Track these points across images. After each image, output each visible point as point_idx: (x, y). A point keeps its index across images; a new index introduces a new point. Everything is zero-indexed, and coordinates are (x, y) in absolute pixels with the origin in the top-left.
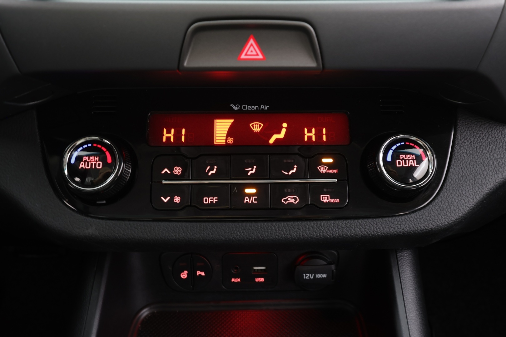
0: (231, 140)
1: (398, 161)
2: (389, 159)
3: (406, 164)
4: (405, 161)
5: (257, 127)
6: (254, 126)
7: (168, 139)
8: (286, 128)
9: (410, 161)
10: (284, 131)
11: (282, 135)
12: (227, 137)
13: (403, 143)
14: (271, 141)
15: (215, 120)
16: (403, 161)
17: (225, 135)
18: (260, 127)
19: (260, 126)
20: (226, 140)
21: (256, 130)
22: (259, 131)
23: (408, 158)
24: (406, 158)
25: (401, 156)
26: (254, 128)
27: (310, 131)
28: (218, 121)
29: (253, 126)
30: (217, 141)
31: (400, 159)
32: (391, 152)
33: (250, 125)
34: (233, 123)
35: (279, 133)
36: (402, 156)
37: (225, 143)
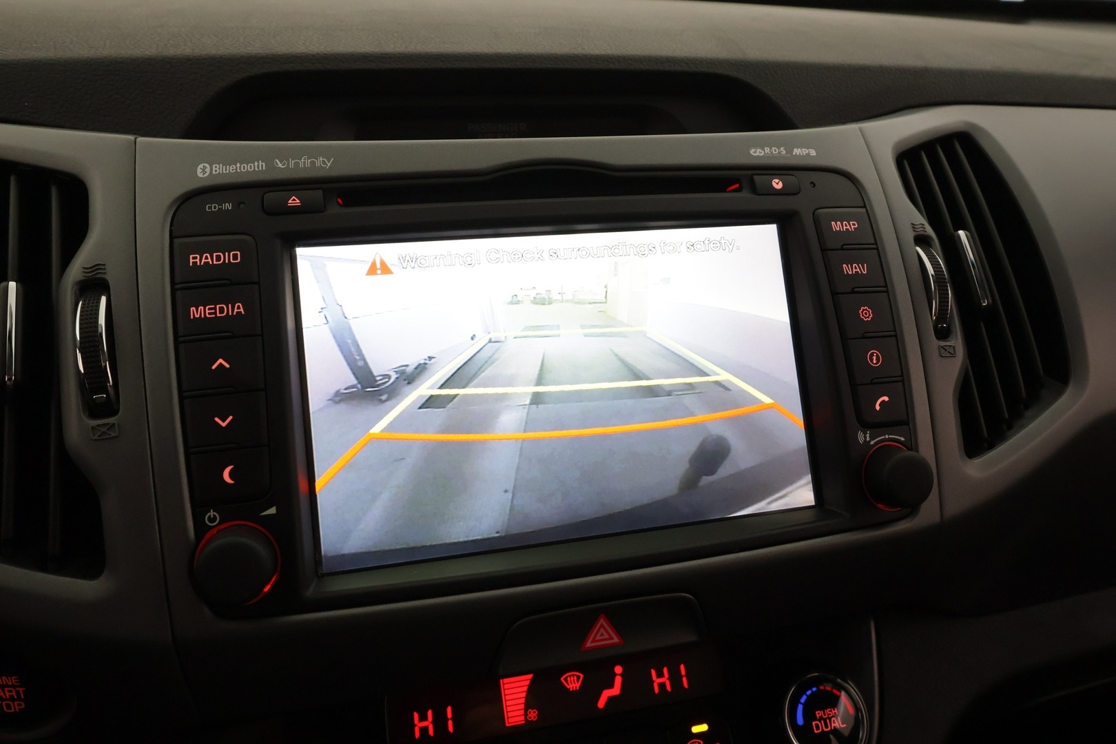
0: (533, 715)
1: (814, 723)
2: (800, 720)
3: (827, 727)
4: (825, 720)
5: (574, 680)
6: (569, 679)
7: (424, 730)
8: (621, 675)
9: (833, 719)
10: (618, 681)
11: (616, 690)
12: (526, 709)
13: (814, 689)
14: (601, 704)
15: (501, 680)
16: (822, 722)
17: (522, 706)
18: (578, 680)
19: (578, 677)
20: (526, 715)
21: (573, 687)
22: (578, 688)
23: (829, 714)
24: (825, 715)
25: (817, 712)
26: (568, 685)
27: (660, 675)
28: (506, 680)
29: (566, 680)
30: (511, 720)
31: (816, 719)
32: (800, 707)
33: (562, 679)
34: (532, 681)
35: (611, 686)
36: (818, 714)
37: (524, 722)
